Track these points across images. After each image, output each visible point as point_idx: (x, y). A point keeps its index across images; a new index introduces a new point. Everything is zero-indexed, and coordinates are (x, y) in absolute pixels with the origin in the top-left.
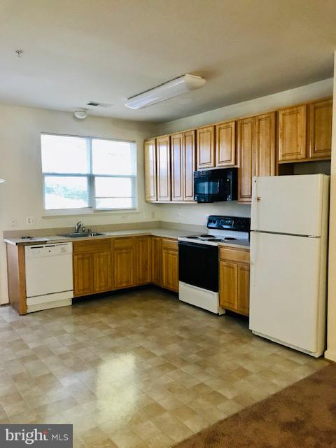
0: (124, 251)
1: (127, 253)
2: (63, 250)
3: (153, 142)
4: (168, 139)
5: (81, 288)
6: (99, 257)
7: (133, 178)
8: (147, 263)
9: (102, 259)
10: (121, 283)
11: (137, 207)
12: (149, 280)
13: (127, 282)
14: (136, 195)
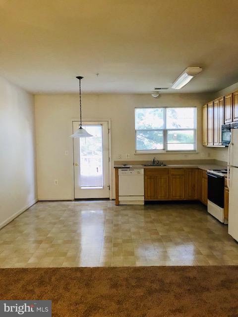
0: (178, 177)
1: (180, 178)
2: (139, 173)
3: (206, 106)
4: (212, 104)
5: (149, 195)
6: (161, 178)
7: (195, 130)
8: (194, 186)
9: (162, 180)
10: (175, 196)
11: (196, 150)
12: (196, 198)
13: (180, 196)
14: (196, 142)
